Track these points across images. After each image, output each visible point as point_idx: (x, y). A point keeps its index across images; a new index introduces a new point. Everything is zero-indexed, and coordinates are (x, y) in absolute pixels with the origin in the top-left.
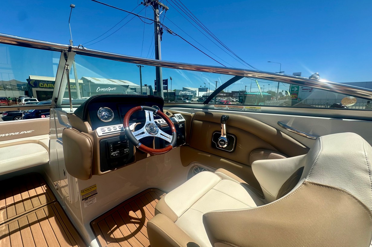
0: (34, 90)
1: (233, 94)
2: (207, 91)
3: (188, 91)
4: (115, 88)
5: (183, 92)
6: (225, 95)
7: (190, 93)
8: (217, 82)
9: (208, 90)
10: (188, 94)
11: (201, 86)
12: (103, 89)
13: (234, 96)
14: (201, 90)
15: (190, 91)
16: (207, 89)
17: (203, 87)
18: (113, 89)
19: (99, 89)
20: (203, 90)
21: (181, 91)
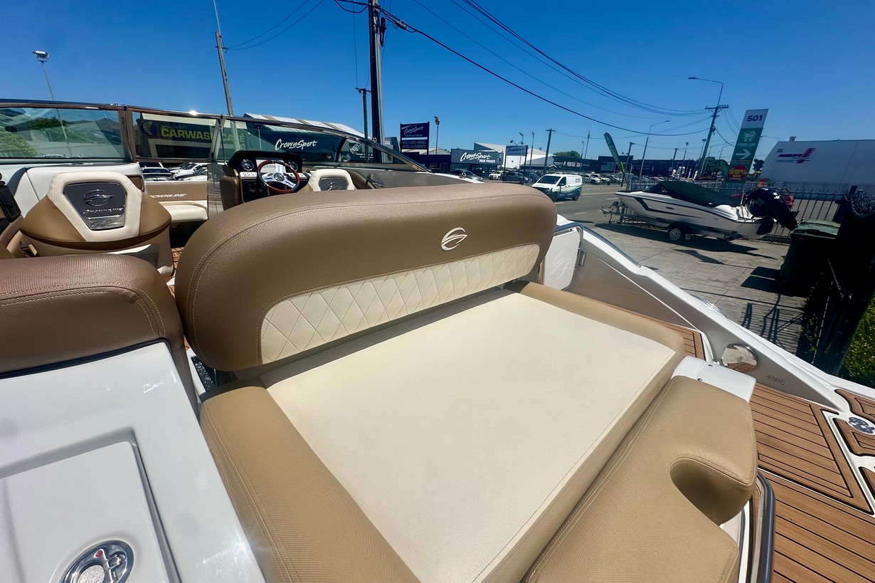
0: (153, 142)
1: (603, 164)
2: (527, 153)
3: (483, 154)
4: (314, 142)
5: (470, 156)
6: (579, 165)
7: (486, 159)
8: (551, 131)
9: (529, 151)
10: (481, 161)
11: (511, 142)
12: (287, 145)
13: (603, 168)
14: (512, 150)
15: (487, 154)
16: (527, 147)
17: (517, 142)
18: (309, 144)
19: (279, 144)
20: (515, 152)
21: (466, 153)
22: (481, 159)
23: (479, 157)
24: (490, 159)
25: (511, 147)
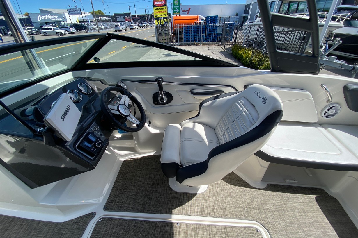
1: (117, 17)
2: (81, 13)
3: (52, 15)
5: (43, 17)
6: (107, 19)
7: (55, 18)
10: (53, 20)
11: (69, 6)
14: (71, 12)
15: (55, 15)
16: (81, 10)
17: (72, 7)
20: (74, 12)
21: (40, 15)
22: (52, 18)
23: (50, 17)
24: (58, 18)
25: (69, 9)
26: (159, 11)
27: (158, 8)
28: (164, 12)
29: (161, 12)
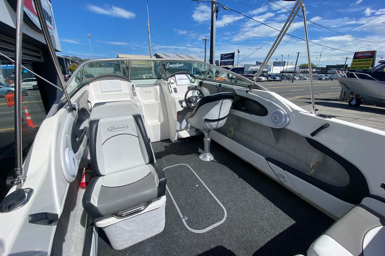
1: (329, 69)
4: (183, 64)
5: (254, 67)
6: (315, 70)
8: (299, 53)
9: (286, 64)
11: (276, 60)
12: (172, 66)
13: (329, 72)
14: (276, 64)
18: (180, 65)
19: (168, 65)
20: (279, 64)
24: (265, 68)
26: (361, 62)
27: (359, 60)
28: (366, 64)
29: (363, 64)
